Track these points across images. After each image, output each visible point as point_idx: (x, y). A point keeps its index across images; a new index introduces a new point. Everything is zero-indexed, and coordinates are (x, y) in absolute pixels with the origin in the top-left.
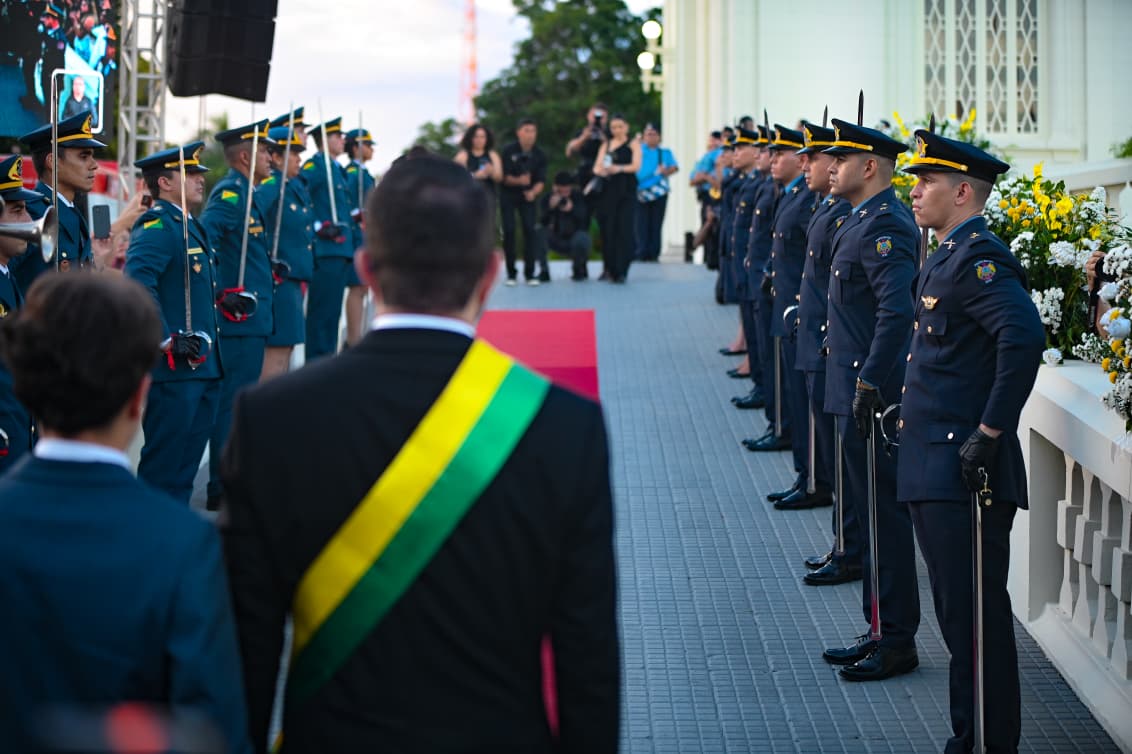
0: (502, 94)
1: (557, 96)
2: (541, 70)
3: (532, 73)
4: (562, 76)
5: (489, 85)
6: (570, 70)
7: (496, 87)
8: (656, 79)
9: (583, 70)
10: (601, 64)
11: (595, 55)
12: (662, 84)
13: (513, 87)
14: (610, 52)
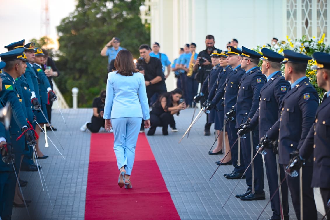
0: (70, 24)
1: (96, 25)
2: (88, 12)
3: (84, 14)
4: (99, 16)
5: (64, 20)
6: (103, 13)
7: (67, 21)
8: (147, 17)
9: (109, 12)
10: (118, 9)
11: (115, 5)
12: (150, 20)
13: (76, 21)
14: (122, 3)
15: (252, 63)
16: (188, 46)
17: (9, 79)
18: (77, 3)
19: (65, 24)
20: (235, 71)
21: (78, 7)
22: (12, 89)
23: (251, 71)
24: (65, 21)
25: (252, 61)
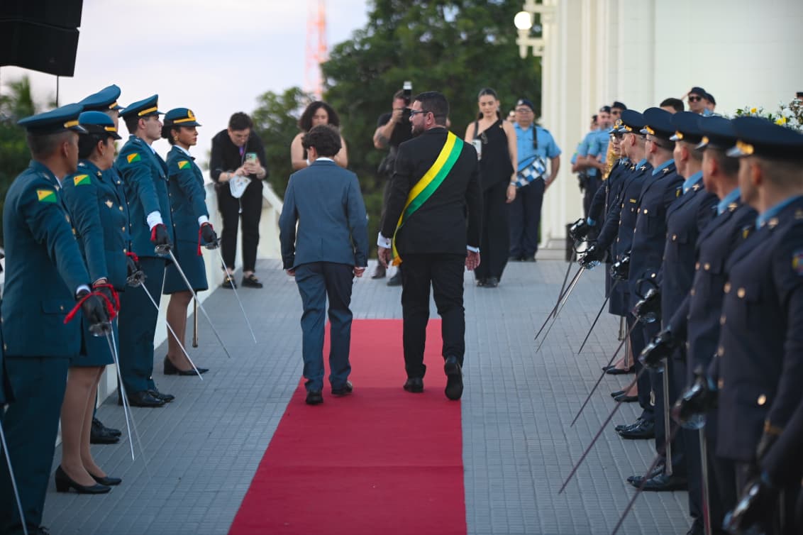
0: (354, 59)
1: (418, 62)
2: (401, 30)
3: (390, 35)
4: (425, 38)
5: (339, 49)
6: (435, 30)
7: (348, 50)
8: (535, 43)
9: (450, 31)
10: (470, 24)
11: (464, 14)
12: (541, 49)
13: (368, 51)
14: (481, 9)
15: (659, 149)
16: (607, 109)
17: (47, 177)
18: (372, 9)
19: (343, 57)
20: (640, 170)
21: (374, 17)
22: (54, 200)
23: (666, 168)
24: (344, 49)
25: (660, 143)
